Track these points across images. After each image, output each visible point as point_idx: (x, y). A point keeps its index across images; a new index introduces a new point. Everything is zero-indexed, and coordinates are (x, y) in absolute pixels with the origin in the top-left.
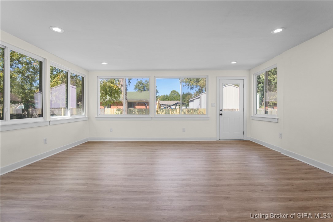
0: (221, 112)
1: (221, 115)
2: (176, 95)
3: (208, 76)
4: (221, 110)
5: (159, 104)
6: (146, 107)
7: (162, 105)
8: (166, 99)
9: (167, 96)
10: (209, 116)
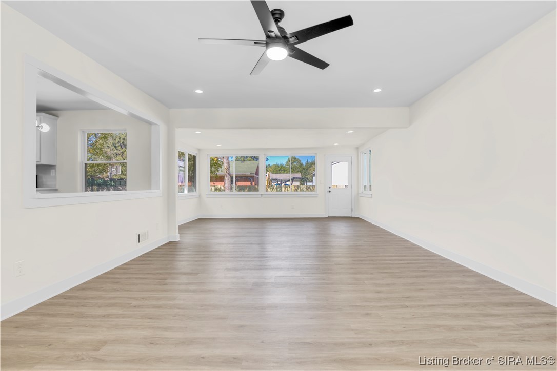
0: (329, 189)
1: (330, 192)
2: (295, 164)
3: (316, 154)
4: (330, 188)
5: (269, 178)
6: (251, 184)
7: (274, 180)
8: (280, 170)
9: (282, 165)
10: (318, 193)
